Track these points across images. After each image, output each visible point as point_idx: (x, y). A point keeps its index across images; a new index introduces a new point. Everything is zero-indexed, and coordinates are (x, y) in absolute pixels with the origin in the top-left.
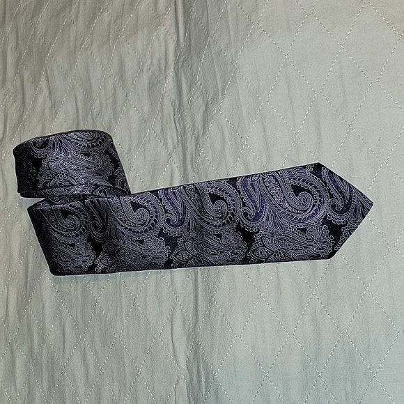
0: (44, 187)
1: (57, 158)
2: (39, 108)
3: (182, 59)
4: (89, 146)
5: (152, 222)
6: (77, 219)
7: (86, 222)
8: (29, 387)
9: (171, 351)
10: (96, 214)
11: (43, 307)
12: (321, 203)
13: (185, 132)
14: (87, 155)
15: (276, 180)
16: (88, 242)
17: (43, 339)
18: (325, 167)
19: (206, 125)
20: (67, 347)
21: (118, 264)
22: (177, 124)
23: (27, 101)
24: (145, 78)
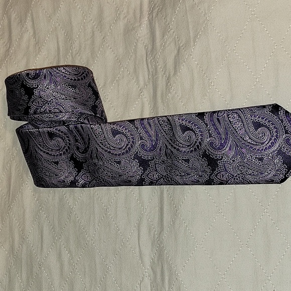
0: (35, 113)
1: (48, 88)
2: (24, 45)
3: (156, 10)
4: (75, 80)
5: (129, 146)
6: (62, 141)
7: (70, 144)
8: (10, 277)
9: (138, 253)
10: (79, 138)
11: (24, 212)
12: (277, 138)
13: (156, 72)
14: (74, 87)
15: (240, 117)
16: (70, 161)
17: (23, 238)
18: (282, 108)
19: (177, 67)
20: (45, 246)
21: (97, 180)
22: (149, 65)
23: (14, 38)
24: (121, 24)
